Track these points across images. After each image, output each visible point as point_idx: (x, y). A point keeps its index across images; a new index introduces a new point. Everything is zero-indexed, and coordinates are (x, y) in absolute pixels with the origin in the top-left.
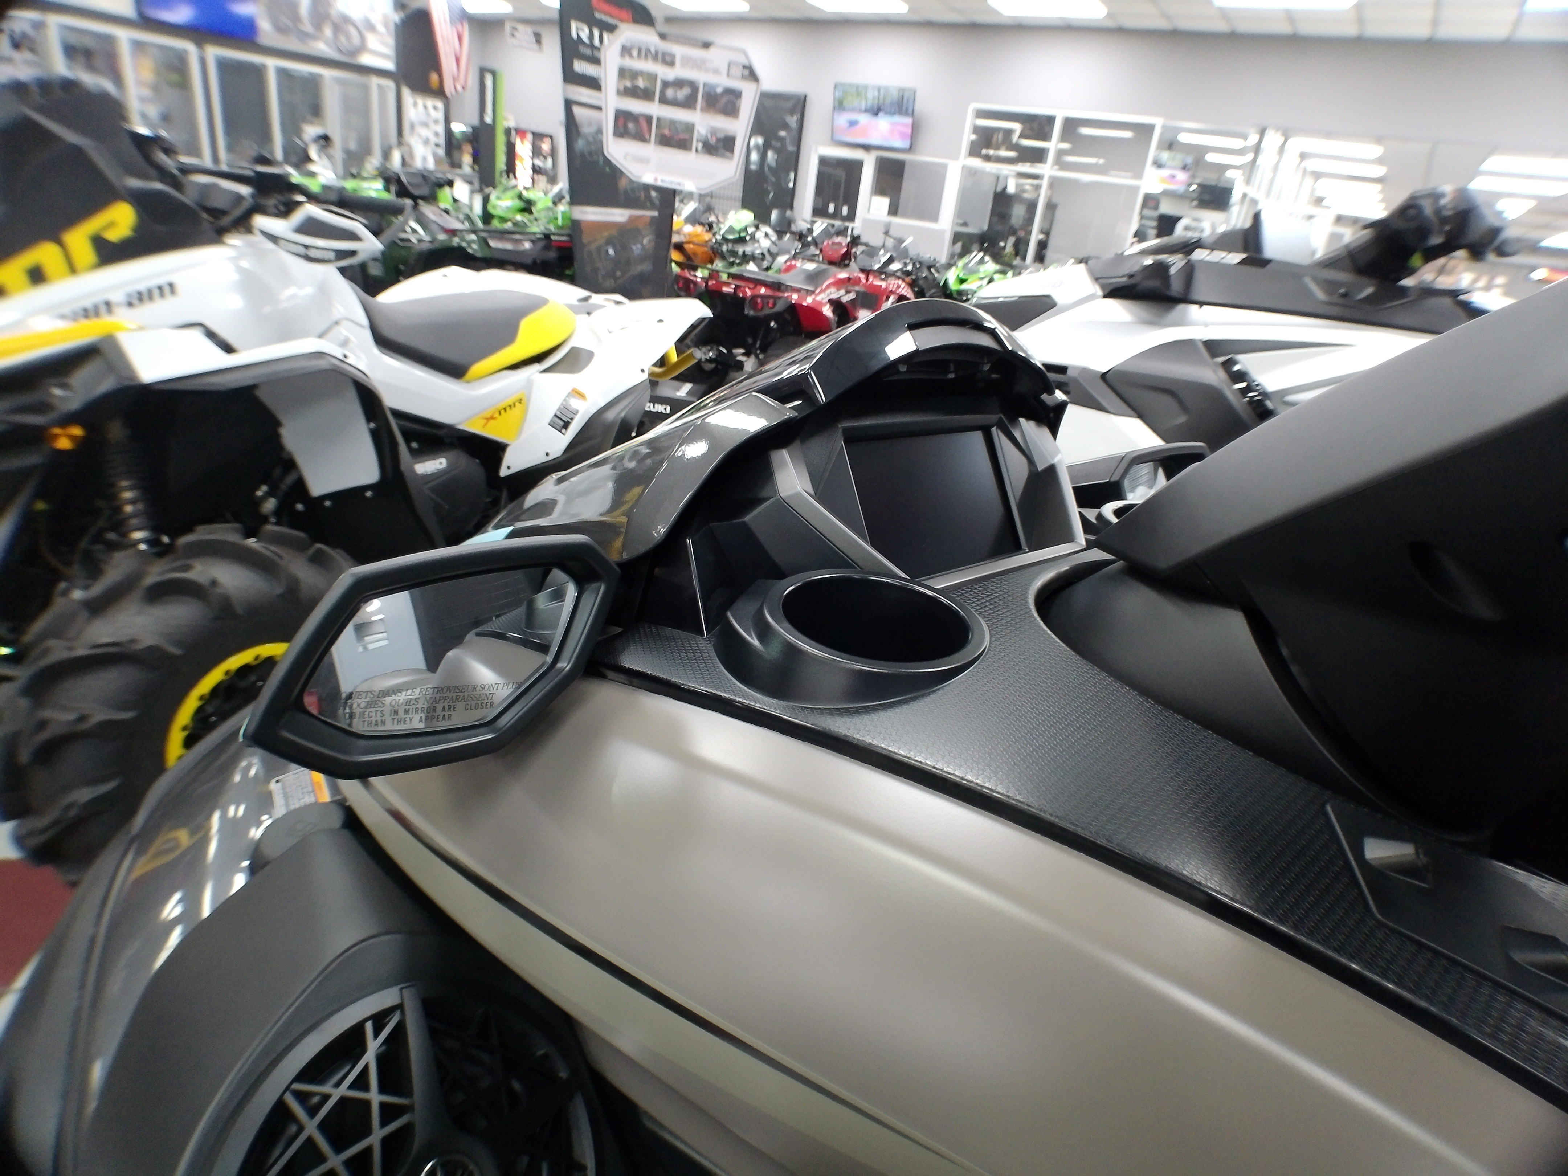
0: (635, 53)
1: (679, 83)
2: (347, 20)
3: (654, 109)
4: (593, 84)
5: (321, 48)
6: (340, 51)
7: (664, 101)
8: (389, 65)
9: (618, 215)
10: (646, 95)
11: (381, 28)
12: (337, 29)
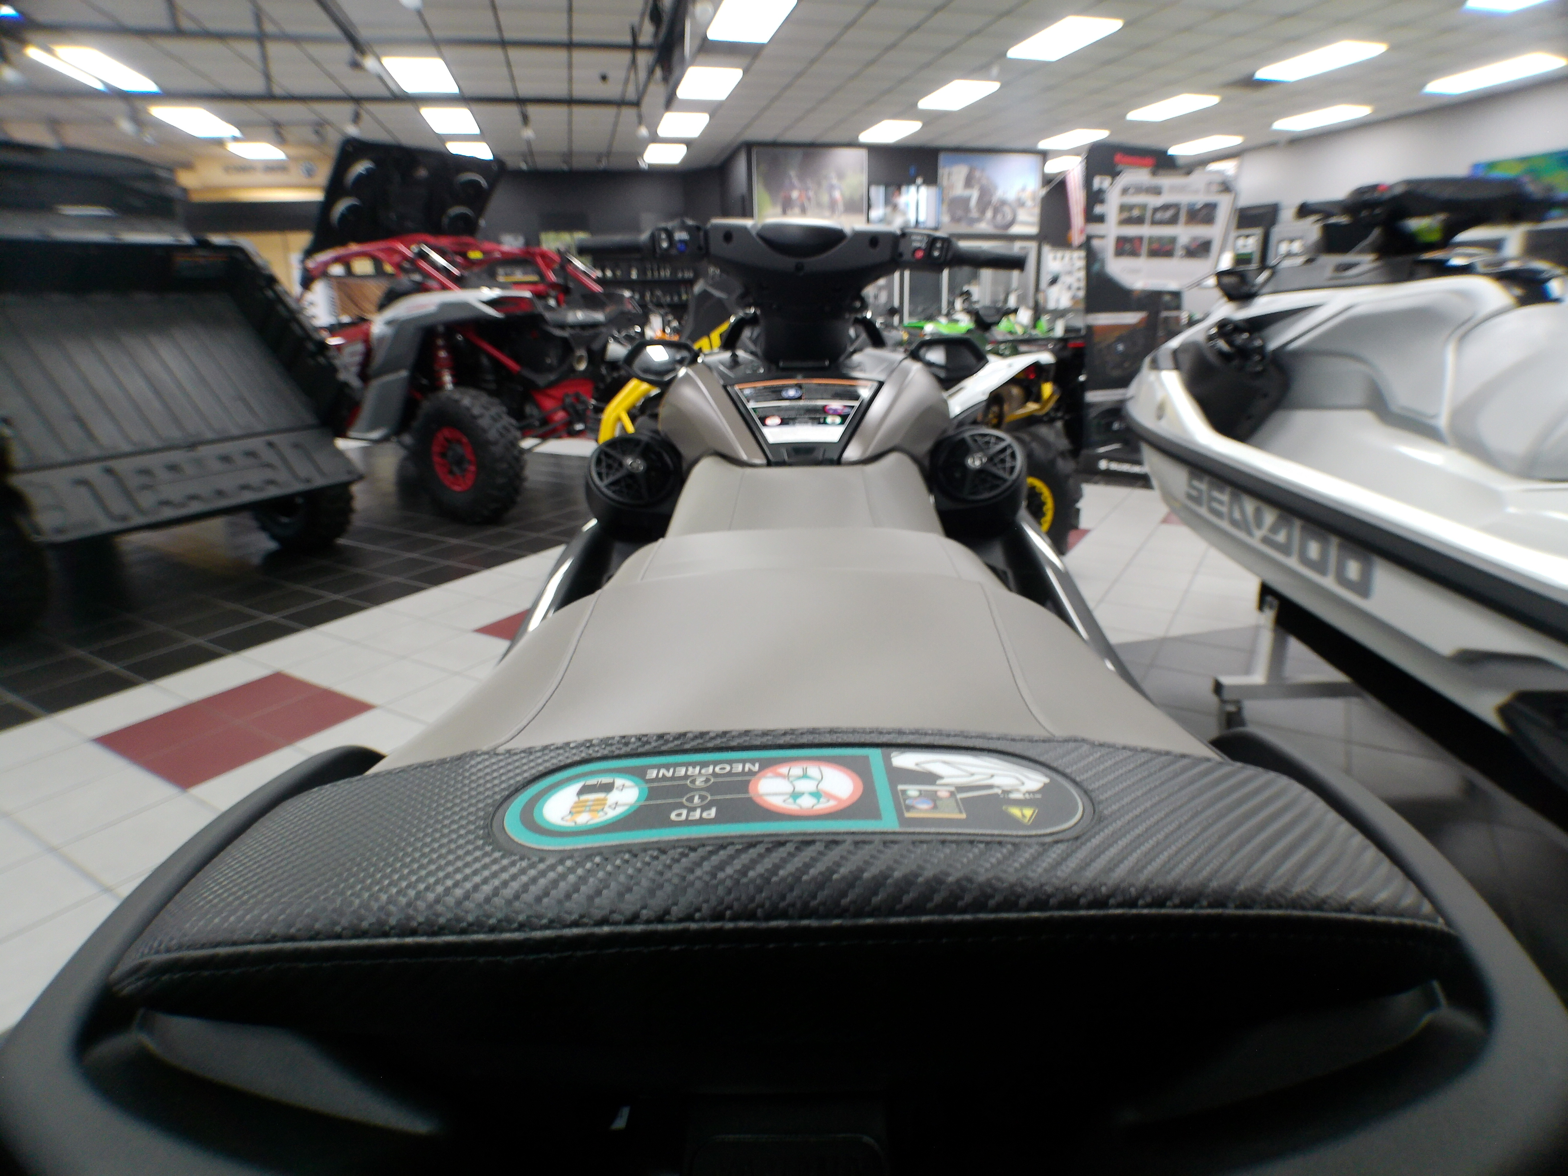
0: (1131, 191)
1: (1165, 207)
2: (1003, 202)
3: (1146, 231)
4: (1101, 219)
5: (983, 227)
6: (996, 227)
7: (1154, 223)
8: (1033, 230)
9: (1131, 318)
10: (1140, 221)
11: (1029, 203)
12: (996, 211)
